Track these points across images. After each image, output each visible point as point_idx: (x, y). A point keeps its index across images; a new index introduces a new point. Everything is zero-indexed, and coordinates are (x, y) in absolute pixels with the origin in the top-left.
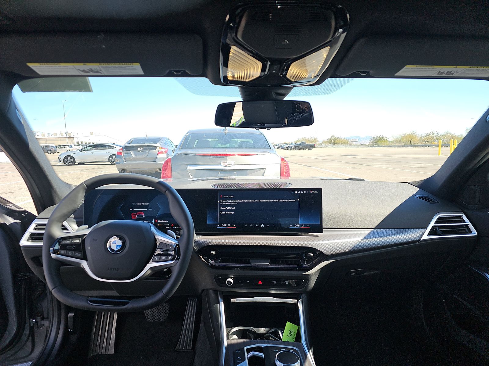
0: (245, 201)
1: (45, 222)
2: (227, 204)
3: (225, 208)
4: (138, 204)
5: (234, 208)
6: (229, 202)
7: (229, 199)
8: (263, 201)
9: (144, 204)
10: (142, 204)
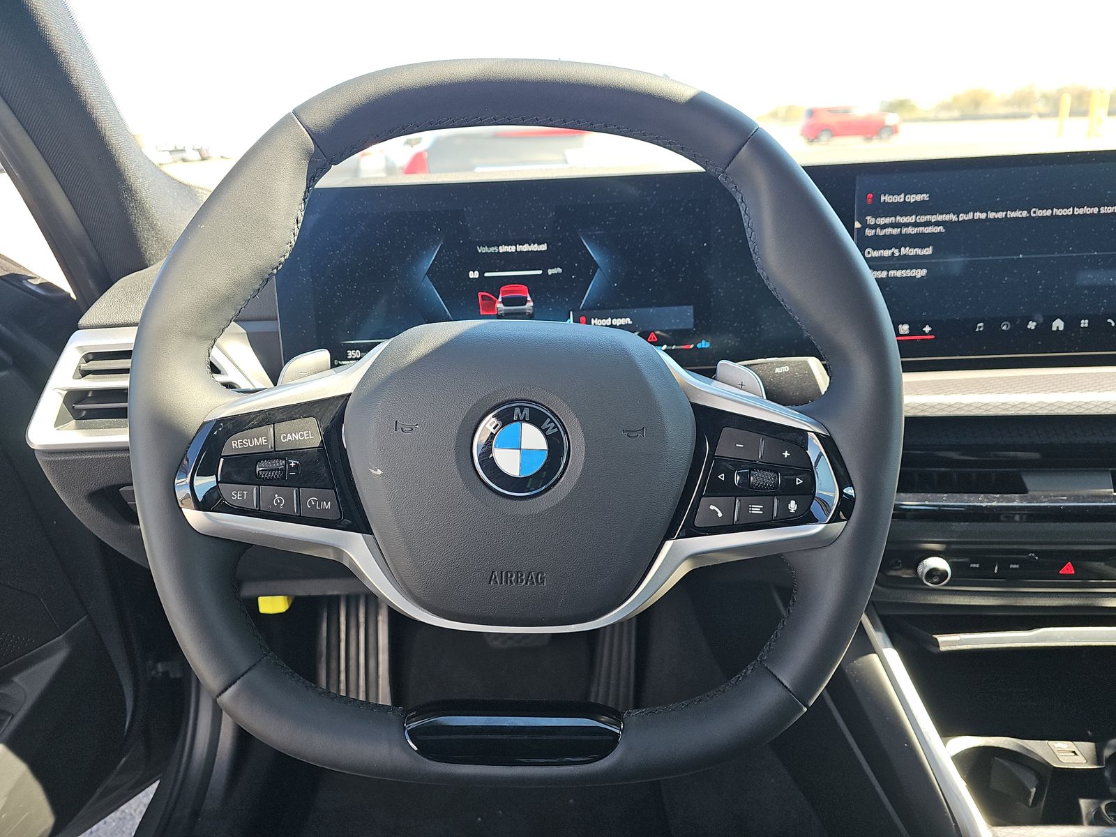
0: (983, 216)
1: (125, 339)
2: (895, 231)
3: (887, 253)
4: (503, 249)
5: (929, 251)
6: (907, 225)
7: (904, 209)
8: (1069, 212)
9: (525, 248)
10: (520, 248)
